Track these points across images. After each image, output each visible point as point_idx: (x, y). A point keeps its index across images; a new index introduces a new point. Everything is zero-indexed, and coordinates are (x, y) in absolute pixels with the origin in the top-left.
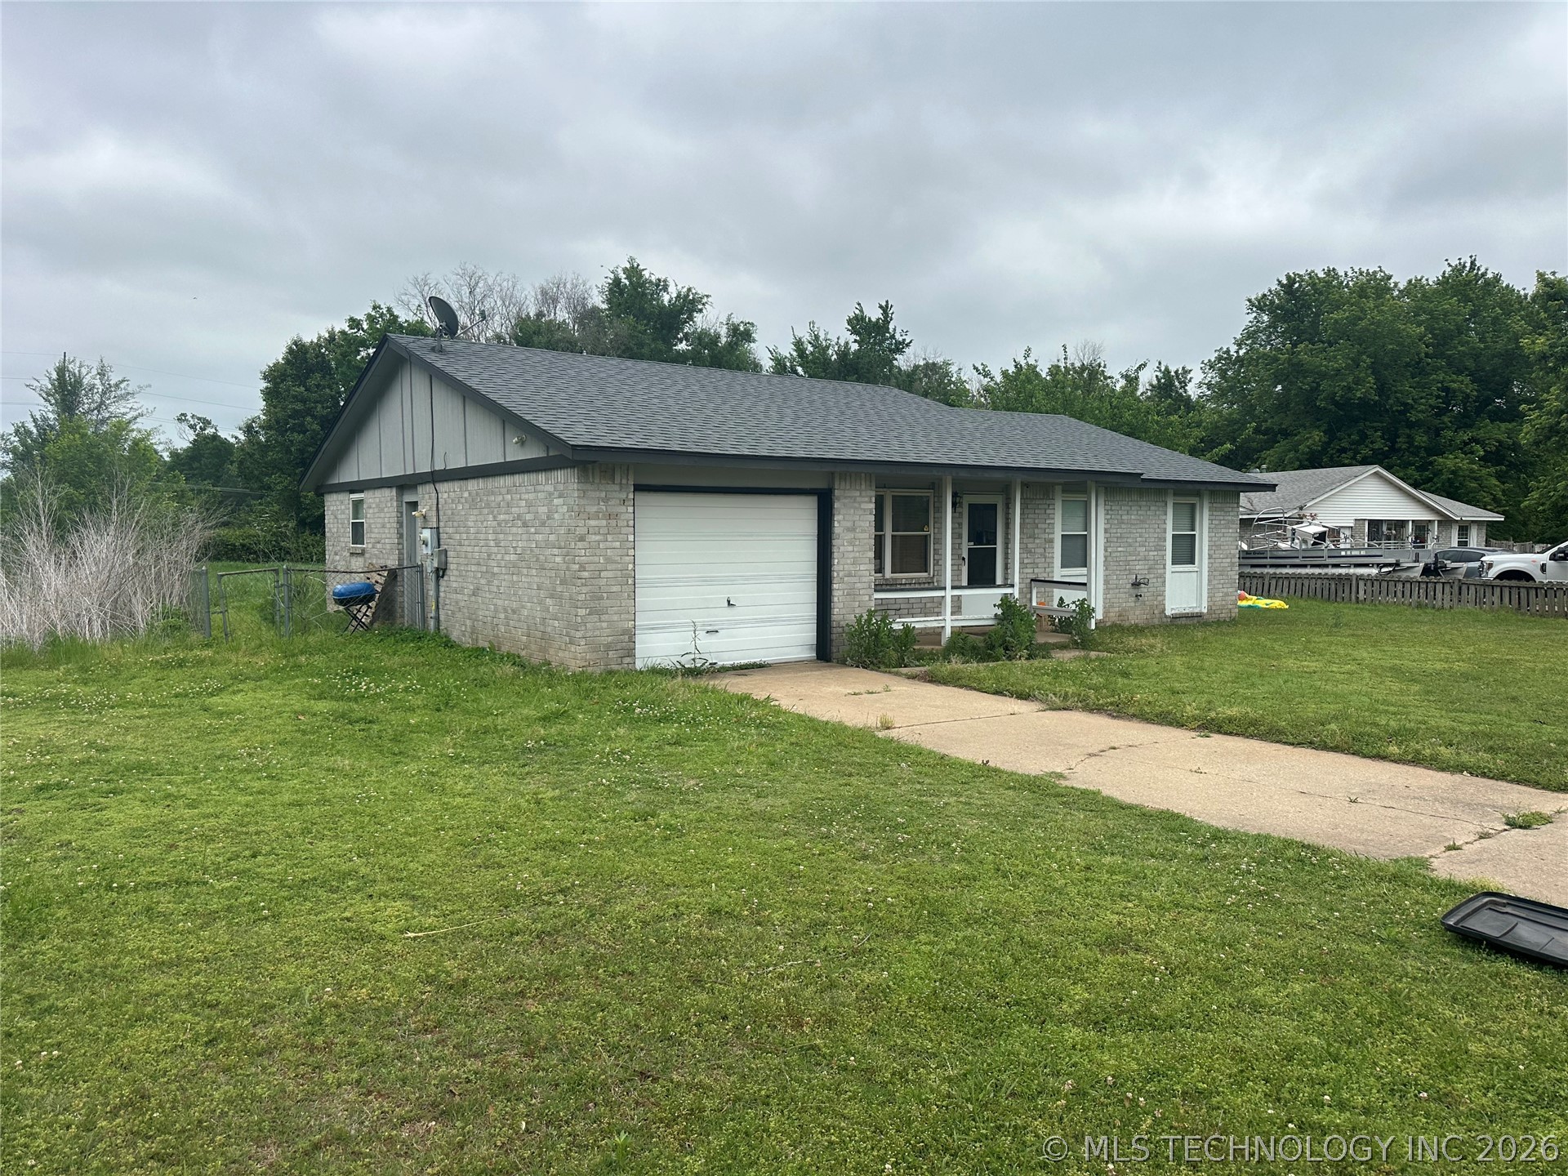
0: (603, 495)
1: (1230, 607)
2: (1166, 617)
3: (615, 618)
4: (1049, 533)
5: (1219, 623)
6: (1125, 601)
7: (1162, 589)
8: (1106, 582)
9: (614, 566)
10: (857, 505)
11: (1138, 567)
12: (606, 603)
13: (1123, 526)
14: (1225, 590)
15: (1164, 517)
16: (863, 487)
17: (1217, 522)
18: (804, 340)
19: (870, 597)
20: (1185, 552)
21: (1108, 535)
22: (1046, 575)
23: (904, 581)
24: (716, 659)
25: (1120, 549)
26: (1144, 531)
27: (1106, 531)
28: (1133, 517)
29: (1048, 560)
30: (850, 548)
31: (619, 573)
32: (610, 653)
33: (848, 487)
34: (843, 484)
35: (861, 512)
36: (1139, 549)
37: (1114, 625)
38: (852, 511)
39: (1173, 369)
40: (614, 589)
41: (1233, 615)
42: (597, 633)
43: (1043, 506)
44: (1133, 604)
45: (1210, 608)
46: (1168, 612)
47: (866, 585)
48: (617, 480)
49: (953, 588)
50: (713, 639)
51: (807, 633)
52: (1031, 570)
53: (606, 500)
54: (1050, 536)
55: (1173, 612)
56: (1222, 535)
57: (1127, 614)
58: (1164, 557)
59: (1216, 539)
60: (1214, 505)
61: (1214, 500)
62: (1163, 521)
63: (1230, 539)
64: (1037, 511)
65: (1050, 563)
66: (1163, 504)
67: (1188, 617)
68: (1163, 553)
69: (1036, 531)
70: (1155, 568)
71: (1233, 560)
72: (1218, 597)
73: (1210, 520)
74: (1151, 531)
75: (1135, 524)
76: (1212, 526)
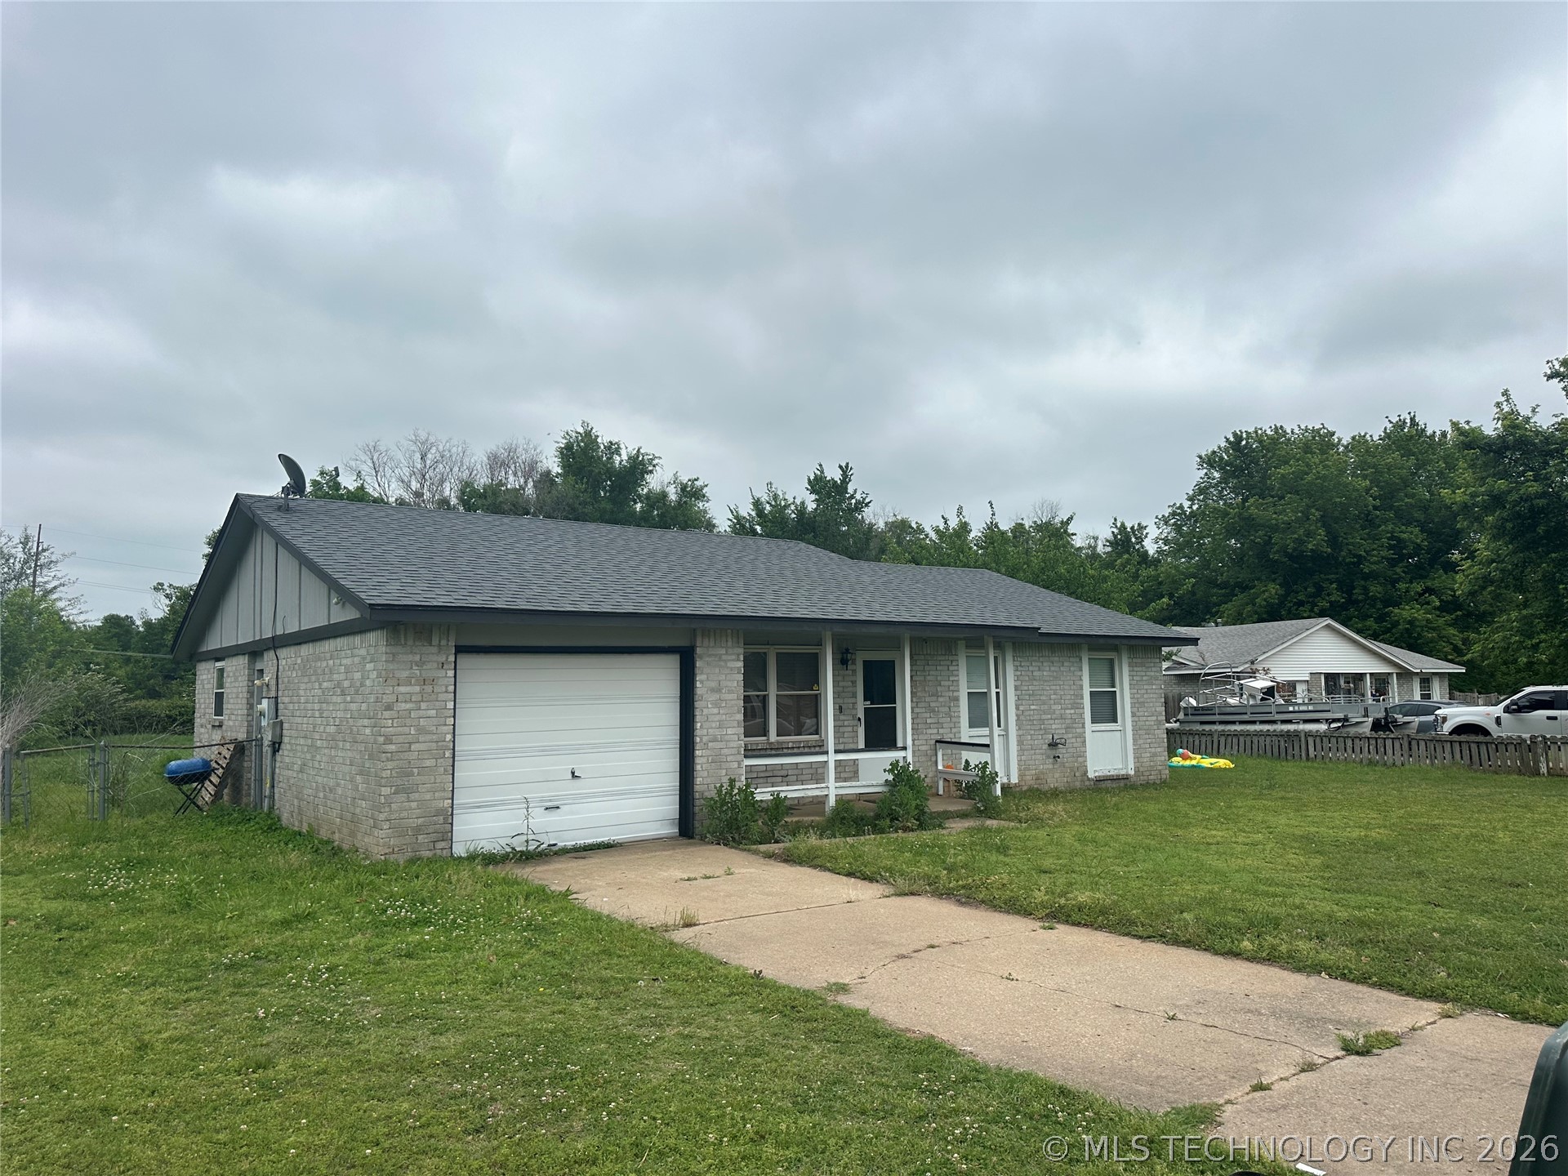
0: (417, 658)
1: (1160, 768)
2: (1089, 779)
3: (428, 796)
4: (953, 691)
5: (1147, 785)
6: (1041, 762)
7: (1083, 749)
8: (1020, 743)
9: (429, 737)
10: (722, 663)
11: (1054, 727)
12: (417, 779)
13: (1035, 683)
14: (1153, 750)
15: (1079, 673)
16: (730, 644)
17: (1138, 678)
18: (763, 500)
19: (739, 764)
20: (1105, 709)
21: (1019, 692)
22: (952, 736)
23: (790, 745)
24: (556, 839)
25: (1032, 707)
26: (1058, 687)
27: (1016, 688)
28: (1045, 673)
29: (953, 720)
30: (716, 711)
31: (434, 744)
32: (420, 837)
33: (712, 644)
34: (706, 642)
35: (727, 671)
36: (1054, 707)
37: (1030, 790)
38: (717, 670)
39: (1128, 525)
40: (428, 763)
41: (1164, 777)
42: (404, 814)
43: (945, 663)
44: (1051, 766)
45: (1137, 770)
46: (1091, 775)
47: (734, 751)
48: (435, 641)
49: (836, 752)
50: (553, 817)
51: (669, 806)
52: (935, 731)
53: (420, 664)
54: (955, 694)
55: (1097, 774)
56: (1145, 691)
57: (1045, 777)
58: (1082, 715)
59: (1139, 696)
60: (1134, 661)
61: (1133, 655)
62: (1079, 678)
63: (1154, 695)
64: (939, 668)
65: (956, 723)
66: (1078, 659)
67: (1115, 779)
68: (1081, 711)
69: (939, 689)
70: (1073, 727)
71: (1159, 718)
72: (1146, 757)
73: (1131, 676)
74: (1066, 687)
75: (1048, 681)
76: (1133, 683)
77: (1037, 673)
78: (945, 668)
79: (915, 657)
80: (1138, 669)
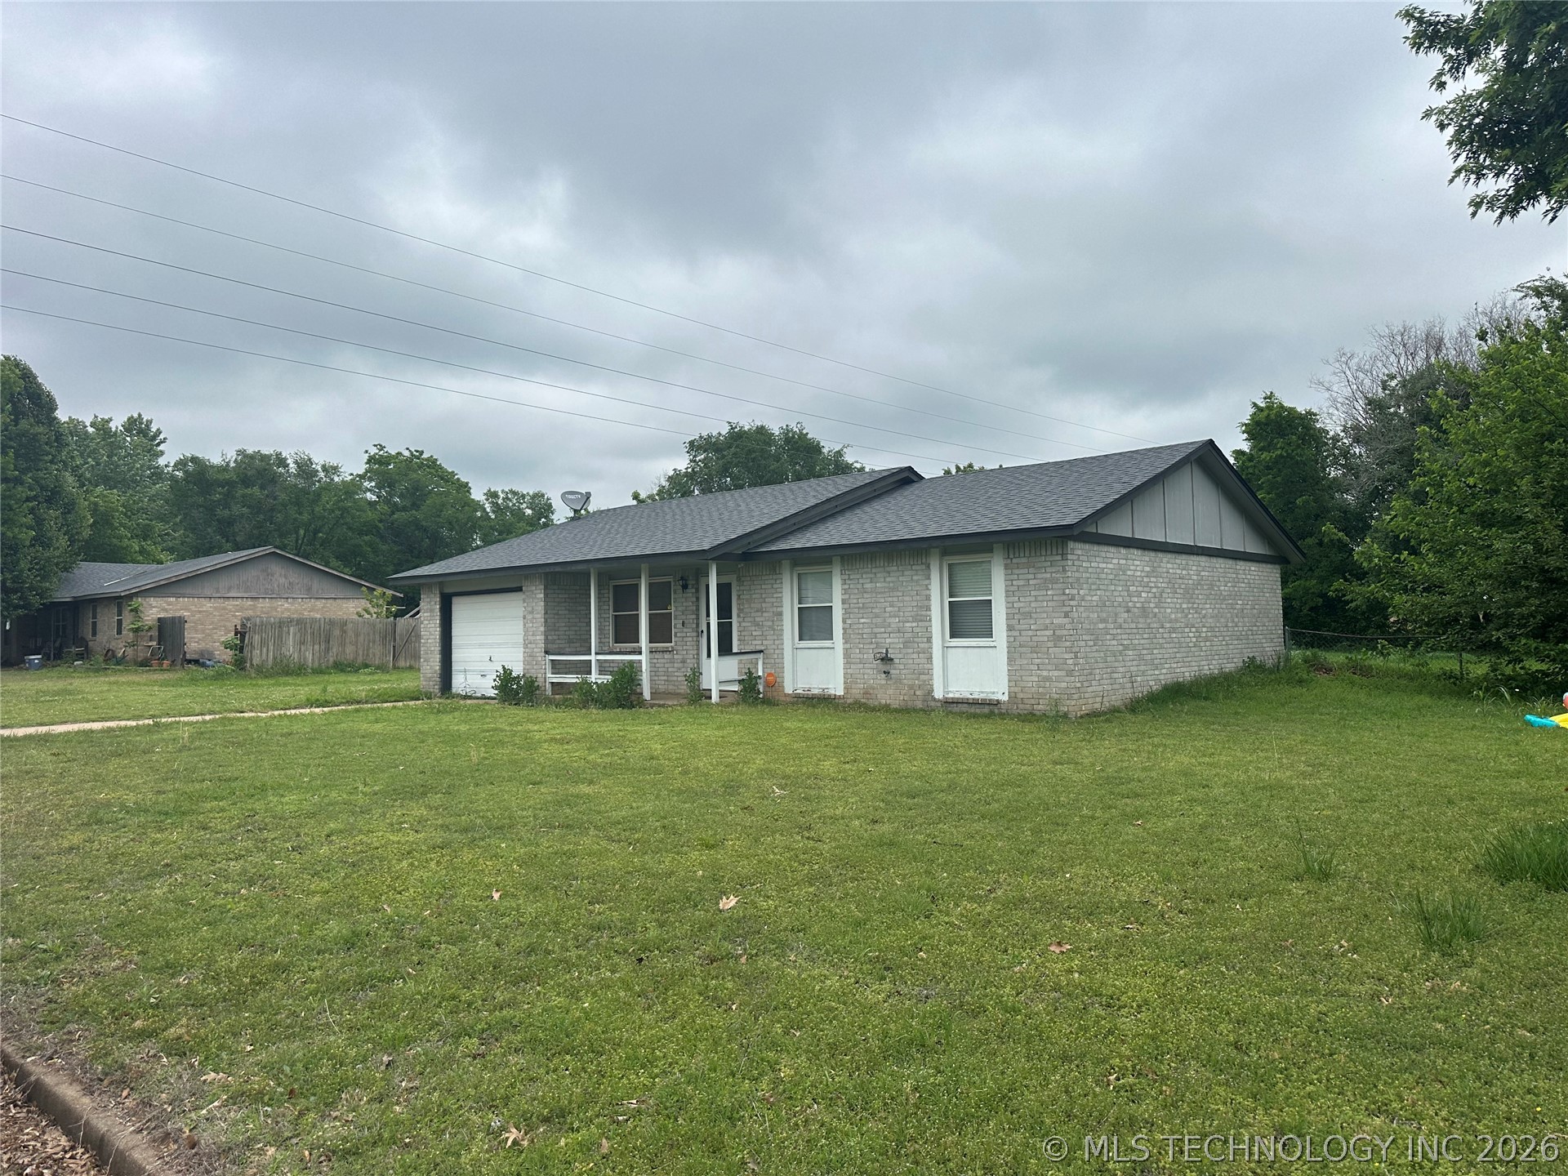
2: (935, 700)
3: (433, 664)
4: (777, 607)
6: (870, 677)
7: (927, 667)
8: (847, 655)
9: (432, 637)
11: (888, 641)
12: (430, 656)
13: (865, 595)
14: (1045, 673)
15: (927, 582)
17: (1021, 583)
19: (542, 658)
20: (973, 622)
21: (847, 606)
24: (484, 692)
25: (862, 621)
26: (895, 599)
27: (844, 602)
28: (879, 585)
29: (777, 633)
31: (434, 640)
33: (529, 584)
34: (527, 582)
36: (889, 620)
37: (856, 702)
40: (432, 649)
43: (769, 582)
44: (884, 682)
47: (540, 650)
50: (484, 680)
53: (430, 602)
54: (779, 609)
55: (951, 695)
56: (1034, 599)
57: (876, 692)
58: (928, 629)
59: (1022, 605)
60: (1014, 561)
61: (1014, 554)
62: (924, 587)
63: (1050, 604)
64: (763, 587)
65: (779, 635)
66: (924, 567)
67: (975, 703)
68: (927, 624)
69: (764, 605)
70: (914, 642)
71: (1057, 633)
72: (1031, 681)
73: (1009, 580)
74: (907, 598)
75: (882, 593)
76: (1012, 589)
77: (868, 586)
78: (770, 586)
79: (743, 579)
80: (1022, 571)
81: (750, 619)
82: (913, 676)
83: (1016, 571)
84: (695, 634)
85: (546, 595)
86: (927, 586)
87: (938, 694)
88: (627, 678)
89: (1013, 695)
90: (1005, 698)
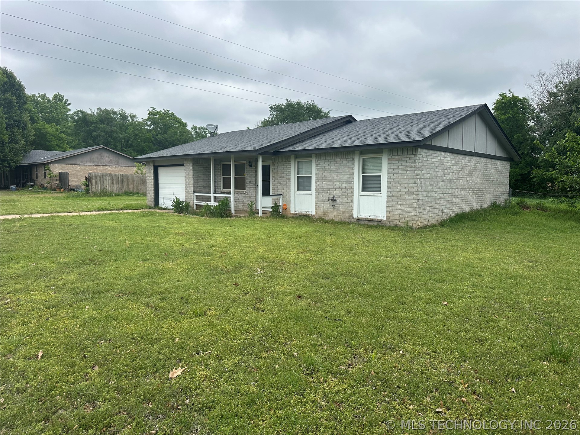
1: (408, 219)
2: (353, 218)
6: (327, 207)
7: (352, 204)
11: (335, 192)
13: (326, 172)
14: (403, 209)
15: (352, 166)
16: (190, 162)
17: (395, 167)
19: (192, 194)
20: (372, 185)
21: (317, 176)
22: (287, 193)
23: (238, 192)
26: (339, 174)
30: (188, 180)
34: (186, 162)
35: (190, 170)
47: (191, 191)
50: (170, 202)
54: (289, 177)
55: (361, 217)
56: (400, 175)
57: (328, 214)
58: (352, 187)
59: (394, 177)
60: (393, 157)
61: (393, 154)
62: (352, 169)
63: (407, 177)
64: (283, 167)
65: (289, 188)
66: (352, 159)
67: (371, 220)
68: (352, 185)
69: (283, 175)
70: (346, 193)
71: (410, 190)
72: (397, 212)
73: (390, 166)
74: (344, 173)
75: (333, 171)
76: (391, 170)
77: (327, 167)
78: (286, 167)
79: (274, 163)
80: (395, 162)
81: (277, 181)
82: (345, 208)
83: (393, 162)
84: (255, 186)
85: (193, 168)
86: (352, 168)
87: (355, 216)
88: (225, 204)
89: (388, 218)
90: (385, 219)
